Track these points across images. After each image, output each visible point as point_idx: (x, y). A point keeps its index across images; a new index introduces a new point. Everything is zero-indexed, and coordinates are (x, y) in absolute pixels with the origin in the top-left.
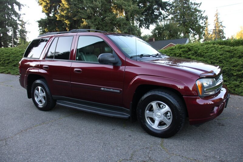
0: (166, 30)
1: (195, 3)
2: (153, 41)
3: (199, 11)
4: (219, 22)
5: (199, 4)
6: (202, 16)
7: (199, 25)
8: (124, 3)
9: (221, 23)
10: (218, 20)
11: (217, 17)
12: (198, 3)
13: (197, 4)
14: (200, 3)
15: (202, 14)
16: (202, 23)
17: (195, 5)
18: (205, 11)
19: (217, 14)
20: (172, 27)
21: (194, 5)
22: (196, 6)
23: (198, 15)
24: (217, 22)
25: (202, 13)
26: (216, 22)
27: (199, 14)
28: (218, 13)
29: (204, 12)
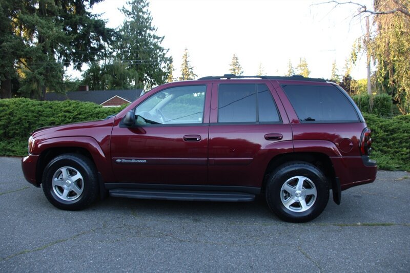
0: (107, 74)
1: (154, 36)
2: (86, 89)
3: (161, 49)
4: (189, 68)
5: (160, 38)
6: (165, 57)
7: (160, 69)
8: (41, 23)
9: (192, 68)
10: (187, 64)
11: (186, 60)
12: (159, 36)
13: (158, 38)
14: (162, 36)
15: (164, 54)
16: (165, 67)
17: (154, 38)
18: (169, 49)
19: (186, 55)
20: (118, 69)
21: (152, 38)
22: (156, 40)
23: (159, 55)
24: (186, 66)
25: (165, 52)
26: (184, 66)
27: (160, 53)
28: (188, 54)
29: (167, 51)
